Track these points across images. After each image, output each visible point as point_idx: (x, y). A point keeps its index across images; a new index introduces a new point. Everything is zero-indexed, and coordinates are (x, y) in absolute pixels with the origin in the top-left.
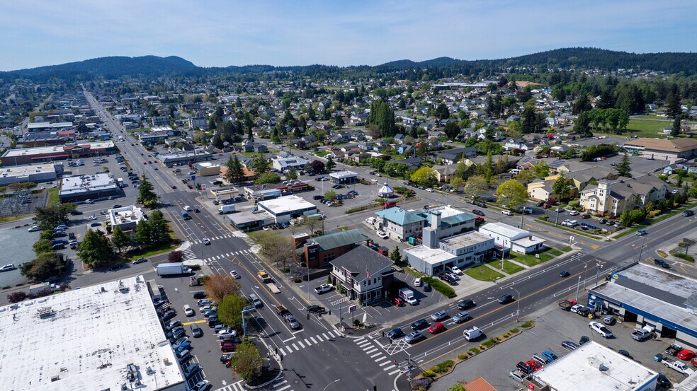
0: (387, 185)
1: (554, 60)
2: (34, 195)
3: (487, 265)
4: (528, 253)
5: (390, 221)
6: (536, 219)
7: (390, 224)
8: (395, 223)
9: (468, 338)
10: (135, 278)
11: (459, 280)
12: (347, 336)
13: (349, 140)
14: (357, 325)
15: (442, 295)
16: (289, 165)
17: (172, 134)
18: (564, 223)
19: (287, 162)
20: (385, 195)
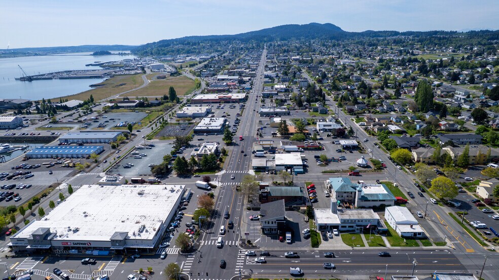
0: (363, 158)
2: (189, 125)
3: (363, 236)
4: (403, 237)
6: (453, 213)
10: (180, 186)
11: (332, 238)
12: (239, 247)
13: (392, 111)
14: (248, 243)
15: (311, 244)
16: (325, 127)
17: (284, 90)
18: (472, 223)
19: (324, 126)
20: (360, 165)
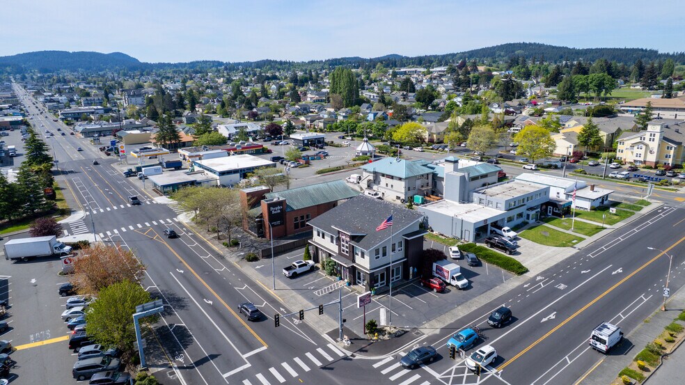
0: (367, 142)
1: (502, 53)
3: (546, 225)
4: (593, 209)
5: (383, 175)
6: (571, 173)
7: (383, 180)
8: (392, 177)
9: (603, 347)
11: (518, 246)
12: (358, 356)
13: (308, 112)
14: (372, 332)
15: (503, 271)
16: (238, 130)
20: (364, 154)
